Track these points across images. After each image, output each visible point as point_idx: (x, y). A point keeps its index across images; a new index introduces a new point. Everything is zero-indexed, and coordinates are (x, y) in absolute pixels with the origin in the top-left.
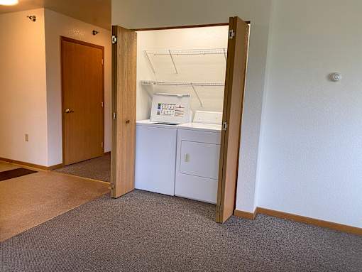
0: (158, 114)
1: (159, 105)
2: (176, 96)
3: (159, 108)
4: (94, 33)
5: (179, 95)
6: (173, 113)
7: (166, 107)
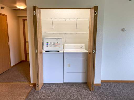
0: (47, 47)
1: (47, 43)
2: (55, 38)
3: (47, 44)
4: (2, 8)
5: (57, 38)
6: (54, 46)
7: (51, 43)
